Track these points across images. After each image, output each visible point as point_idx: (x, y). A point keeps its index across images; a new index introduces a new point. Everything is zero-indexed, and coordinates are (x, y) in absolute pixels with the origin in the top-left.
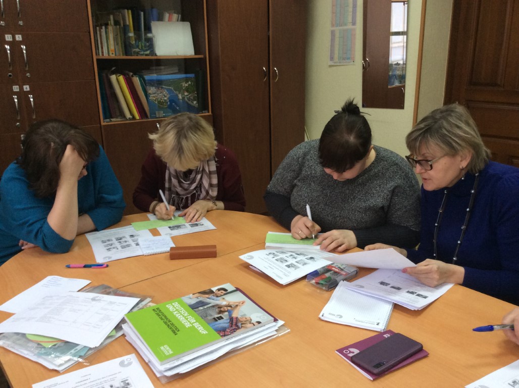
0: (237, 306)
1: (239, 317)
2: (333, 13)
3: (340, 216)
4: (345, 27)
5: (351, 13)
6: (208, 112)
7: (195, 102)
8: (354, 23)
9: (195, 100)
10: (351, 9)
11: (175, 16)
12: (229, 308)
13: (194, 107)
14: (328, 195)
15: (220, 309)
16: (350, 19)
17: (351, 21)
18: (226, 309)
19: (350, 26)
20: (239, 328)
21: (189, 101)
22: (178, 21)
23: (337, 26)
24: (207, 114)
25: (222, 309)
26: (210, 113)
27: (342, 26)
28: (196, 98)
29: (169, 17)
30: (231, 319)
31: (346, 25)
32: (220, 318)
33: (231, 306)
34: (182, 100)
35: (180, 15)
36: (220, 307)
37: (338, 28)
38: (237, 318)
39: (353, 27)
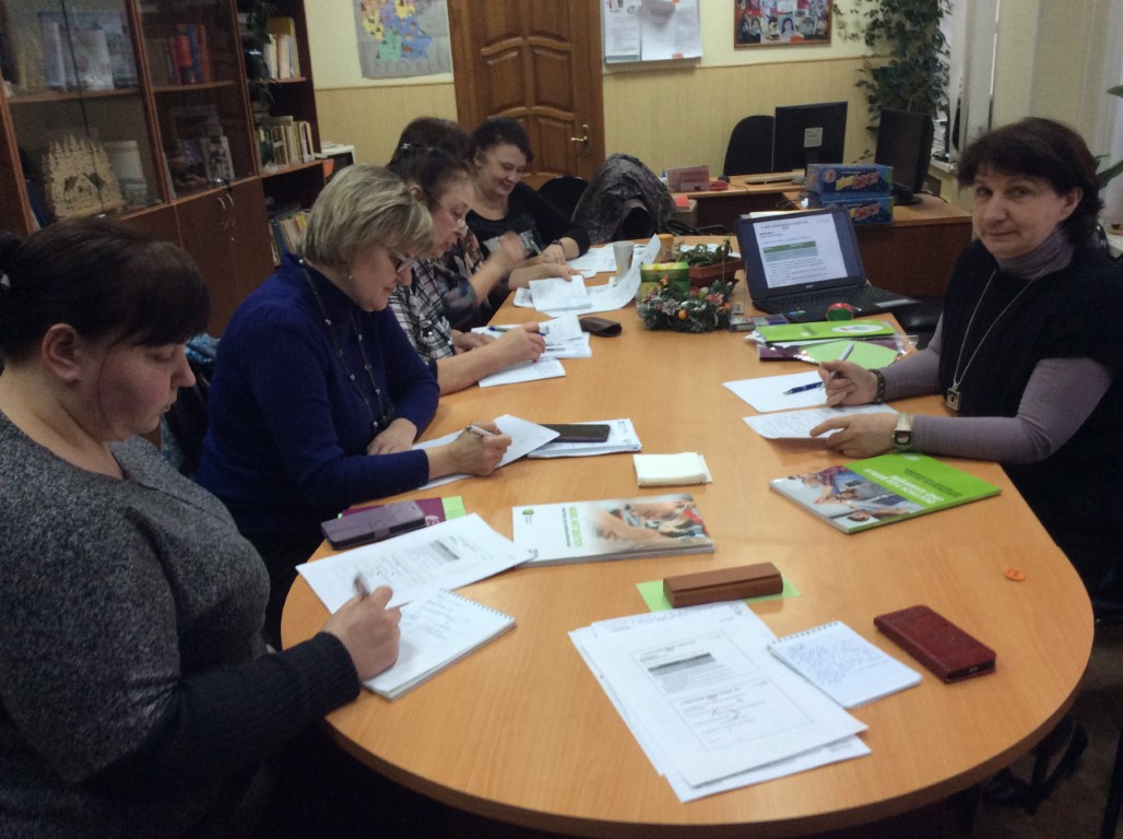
0: (827, 498)
1: (821, 486)
12: (839, 496)
15: (853, 495)
18: (843, 495)
20: (821, 474)
25: (850, 495)
30: (832, 483)
32: (850, 485)
33: (837, 498)
36: (855, 497)
38: (825, 484)
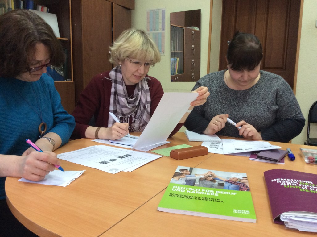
2: (148, 23)
3: (251, 116)
4: (158, 32)
5: (161, 23)
6: (71, 80)
7: (62, 72)
8: (163, 29)
9: (62, 71)
10: (161, 21)
11: (46, 9)
13: (61, 75)
14: (236, 105)
16: (160, 27)
17: (161, 28)
19: (160, 31)
21: (58, 71)
22: (47, 12)
23: (151, 31)
24: (70, 81)
26: (72, 81)
27: (154, 31)
28: (62, 69)
29: (42, 9)
31: (157, 30)
34: (53, 69)
35: (49, 9)
37: (151, 32)
39: (163, 31)
